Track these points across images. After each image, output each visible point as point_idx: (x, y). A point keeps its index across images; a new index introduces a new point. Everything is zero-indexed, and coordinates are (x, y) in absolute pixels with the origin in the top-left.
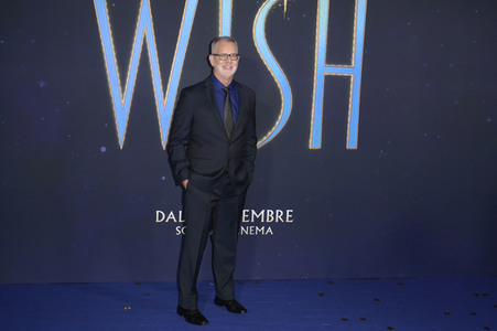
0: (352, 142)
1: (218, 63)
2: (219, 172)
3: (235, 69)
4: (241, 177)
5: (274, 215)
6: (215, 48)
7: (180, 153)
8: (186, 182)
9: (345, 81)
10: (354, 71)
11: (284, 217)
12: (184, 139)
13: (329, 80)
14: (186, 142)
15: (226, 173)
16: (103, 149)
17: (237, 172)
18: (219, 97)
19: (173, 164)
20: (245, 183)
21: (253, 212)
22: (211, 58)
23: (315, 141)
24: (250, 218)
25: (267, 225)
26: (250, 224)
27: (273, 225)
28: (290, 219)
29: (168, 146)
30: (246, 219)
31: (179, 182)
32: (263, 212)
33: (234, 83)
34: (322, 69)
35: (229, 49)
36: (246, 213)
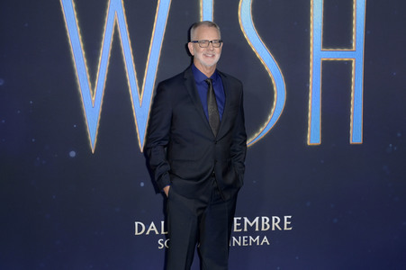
0: (356, 136)
1: (198, 51)
2: (205, 175)
3: (217, 57)
4: (230, 179)
5: (270, 223)
6: (194, 34)
7: (159, 155)
8: (167, 189)
9: (346, 66)
10: (355, 55)
11: (281, 224)
12: (164, 139)
13: (327, 66)
14: (166, 143)
15: (213, 175)
16: (73, 154)
17: (225, 174)
18: (201, 90)
19: (151, 170)
20: (235, 187)
21: (246, 220)
22: (191, 46)
23: (314, 137)
24: (242, 227)
25: (262, 234)
26: (243, 234)
27: (269, 233)
28: (288, 226)
29: (145, 149)
30: (238, 227)
31: (159, 189)
32: (257, 219)
33: (218, 74)
34: (318, 53)
35: (210, 34)
36: (238, 221)
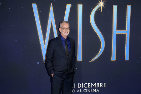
0: (127, 58)
2: (64, 70)
3: (69, 33)
5: (99, 85)
9: (124, 36)
10: (127, 32)
11: (103, 85)
12: (51, 59)
13: (118, 36)
14: (52, 60)
15: (67, 70)
16: (38, 63)
18: (63, 43)
20: (73, 73)
21: (92, 84)
22: (60, 29)
23: (113, 58)
24: (91, 86)
25: (97, 88)
26: (91, 88)
27: (99, 88)
28: (105, 86)
30: (89, 86)
31: (50, 75)
32: (95, 84)
34: (115, 32)
36: (89, 84)
